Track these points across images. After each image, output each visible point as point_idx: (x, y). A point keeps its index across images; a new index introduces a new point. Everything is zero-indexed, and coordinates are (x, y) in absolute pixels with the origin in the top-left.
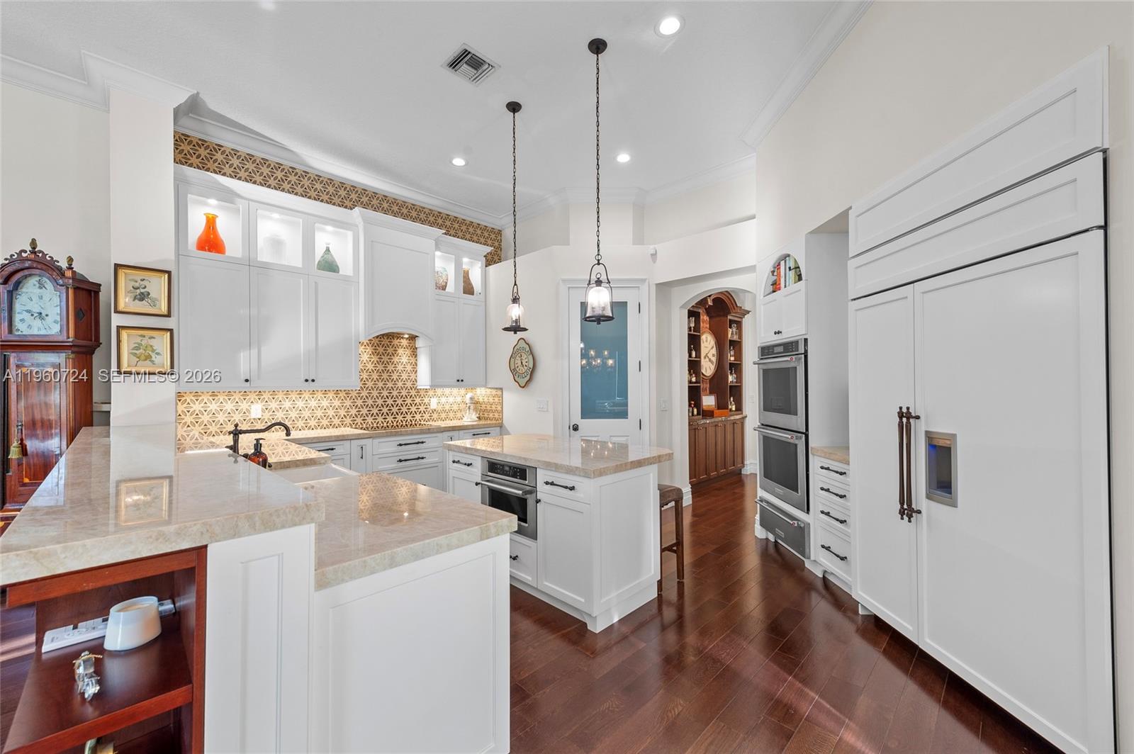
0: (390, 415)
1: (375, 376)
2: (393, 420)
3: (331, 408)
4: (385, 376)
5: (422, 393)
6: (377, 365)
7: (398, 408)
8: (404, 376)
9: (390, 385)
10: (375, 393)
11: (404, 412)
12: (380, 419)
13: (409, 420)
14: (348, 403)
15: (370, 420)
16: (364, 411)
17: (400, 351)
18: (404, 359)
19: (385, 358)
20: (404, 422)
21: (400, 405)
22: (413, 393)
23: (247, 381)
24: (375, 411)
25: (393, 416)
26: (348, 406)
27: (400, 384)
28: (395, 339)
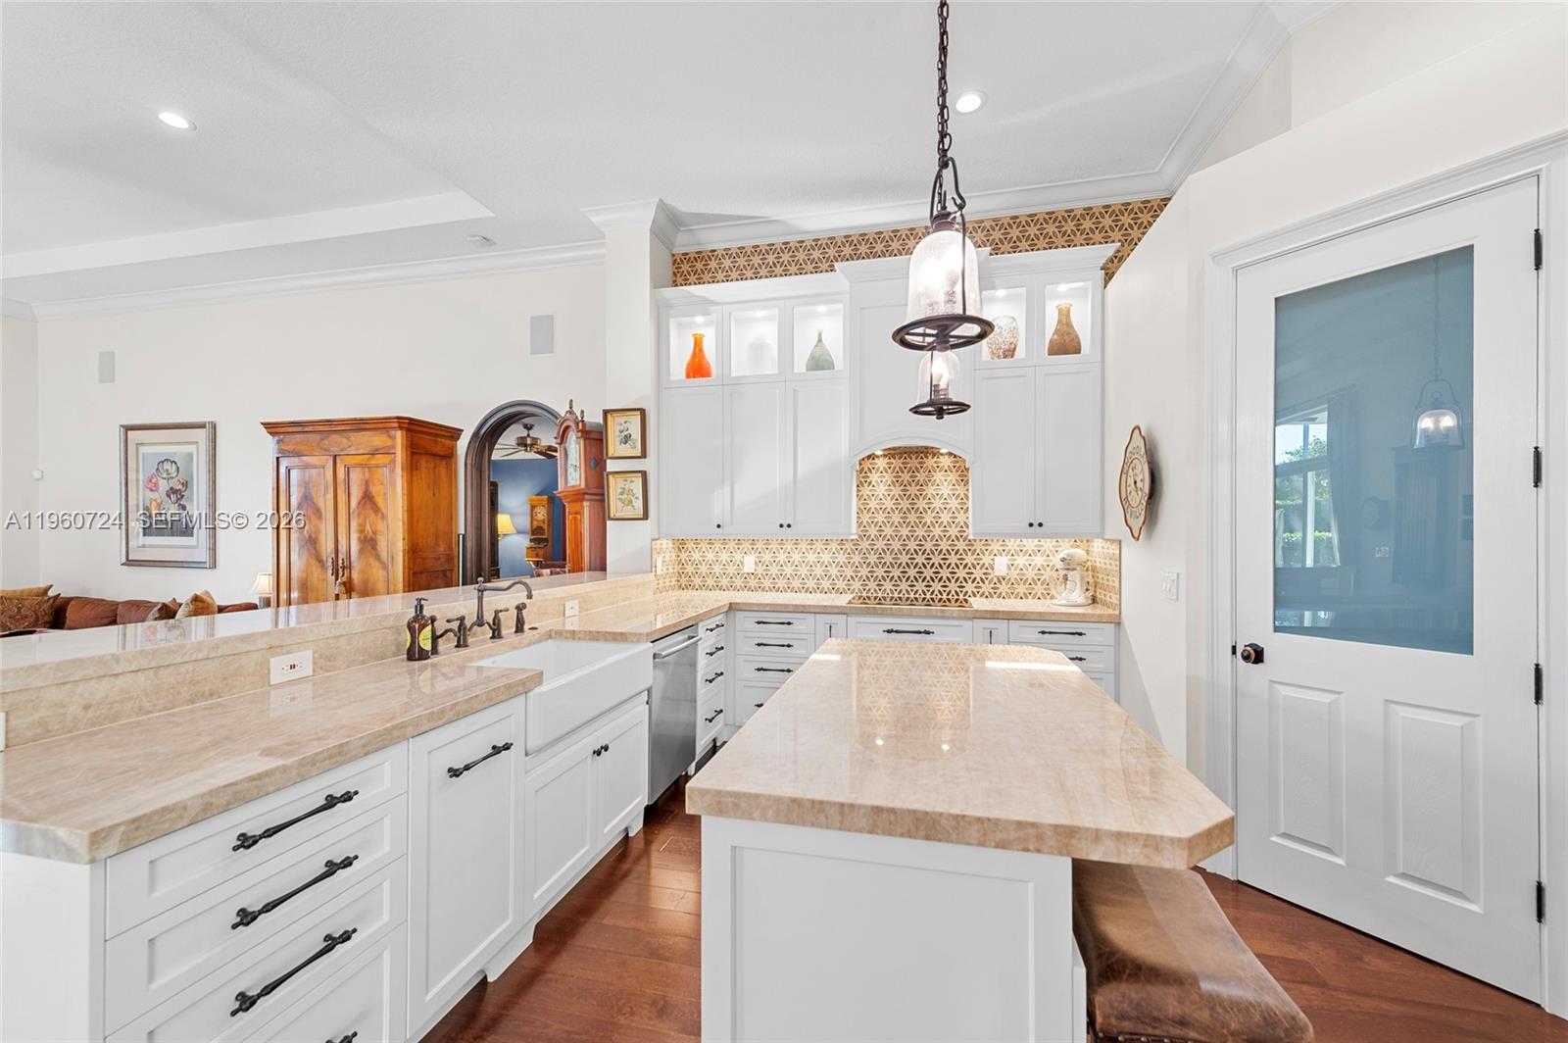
0: (920, 580)
1: (896, 518)
2: (925, 589)
3: (834, 565)
4: (912, 518)
5: (978, 546)
6: (900, 501)
7: (934, 570)
8: (945, 518)
9: (920, 532)
10: (896, 545)
11: (945, 578)
12: (904, 586)
13: (953, 592)
14: (857, 559)
15: (888, 585)
16: (880, 572)
17: (939, 476)
18: (945, 490)
19: (913, 490)
20: (945, 595)
21: (937, 565)
22: (961, 545)
23: (719, 526)
24: (896, 573)
25: (925, 583)
26: (857, 564)
27: (937, 531)
28: (930, 457)
